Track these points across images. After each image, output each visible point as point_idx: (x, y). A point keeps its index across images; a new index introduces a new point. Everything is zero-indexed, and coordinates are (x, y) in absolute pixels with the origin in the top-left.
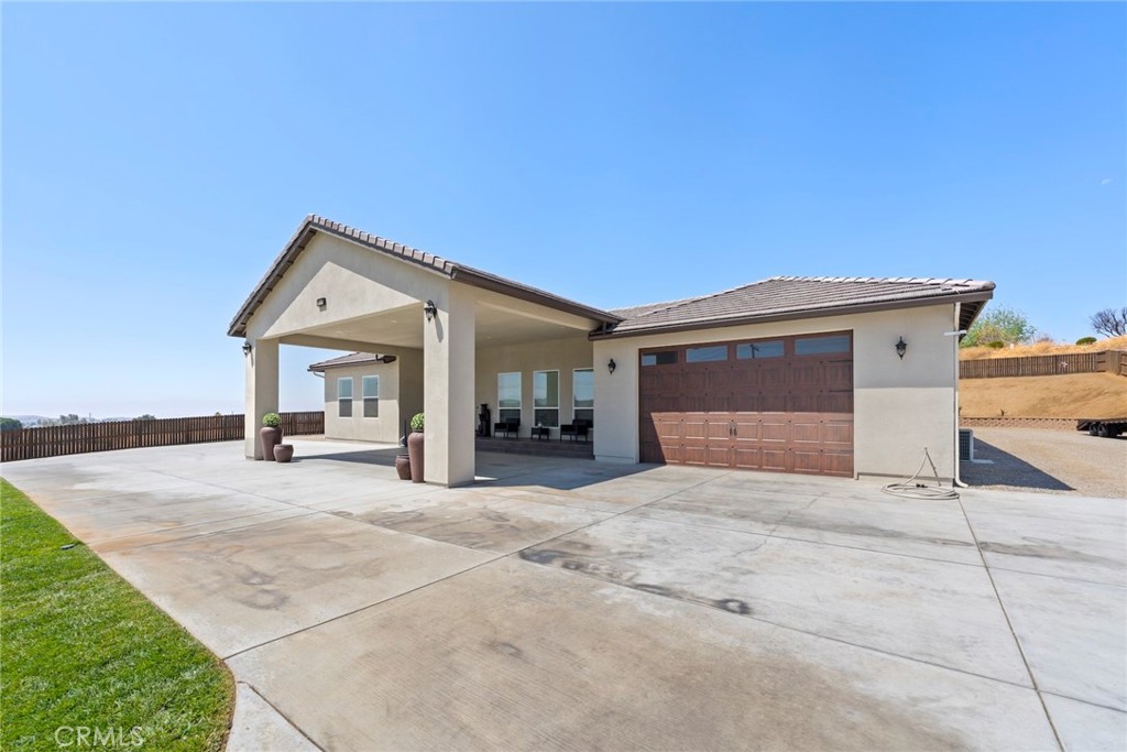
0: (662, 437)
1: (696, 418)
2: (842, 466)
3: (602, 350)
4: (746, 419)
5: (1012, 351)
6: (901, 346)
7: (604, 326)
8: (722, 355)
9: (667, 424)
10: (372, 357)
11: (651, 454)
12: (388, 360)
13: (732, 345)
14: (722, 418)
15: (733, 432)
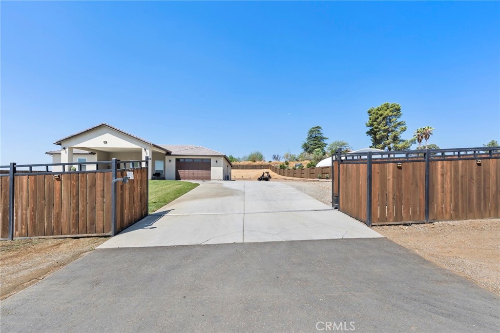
0: (180, 175)
1: (187, 171)
2: (209, 178)
3: (167, 158)
4: (196, 171)
5: (258, 163)
6: (217, 162)
7: (168, 153)
8: (192, 161)
9: (181, 172)
10: (87, 152)
11: (178, 178)
12: (94, 154)
13: (193, 159)
14: (191, 171)
15: (194, 174)
